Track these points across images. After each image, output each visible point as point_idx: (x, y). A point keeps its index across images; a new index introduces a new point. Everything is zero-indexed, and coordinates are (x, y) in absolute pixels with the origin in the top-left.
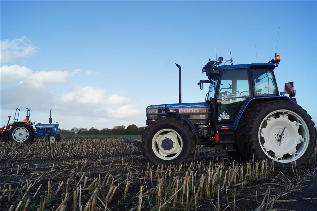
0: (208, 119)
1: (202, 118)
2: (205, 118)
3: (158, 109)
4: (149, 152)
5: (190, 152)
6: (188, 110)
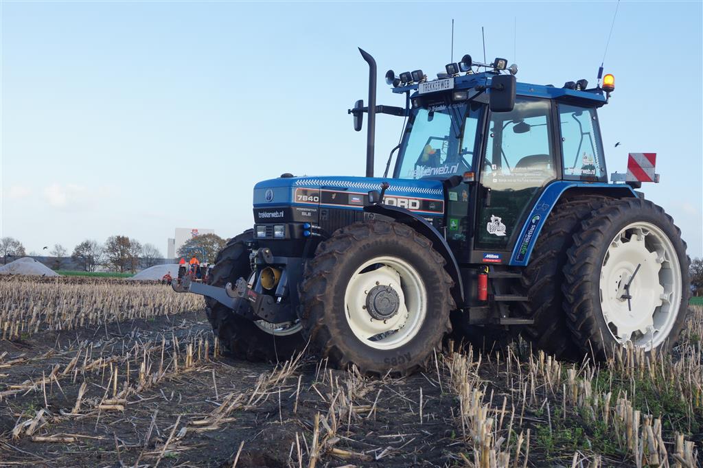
3: (323, 192)
4: (338, 326)
5: (445, 325)
6: (395, 201)
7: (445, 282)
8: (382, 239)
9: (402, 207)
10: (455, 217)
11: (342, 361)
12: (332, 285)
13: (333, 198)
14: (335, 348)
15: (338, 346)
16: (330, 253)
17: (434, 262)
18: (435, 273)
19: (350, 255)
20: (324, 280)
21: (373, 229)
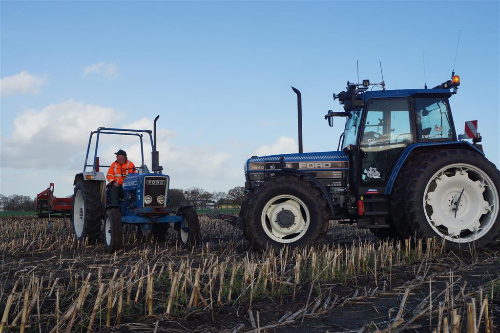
0: (345, 178)
1: (336, 176)
2: (340, 177)
3: (266, 164)
6: (313, 164)
8: (280, 186)
9: (319, 167)
12: (253, 211)
17: (313, 195)
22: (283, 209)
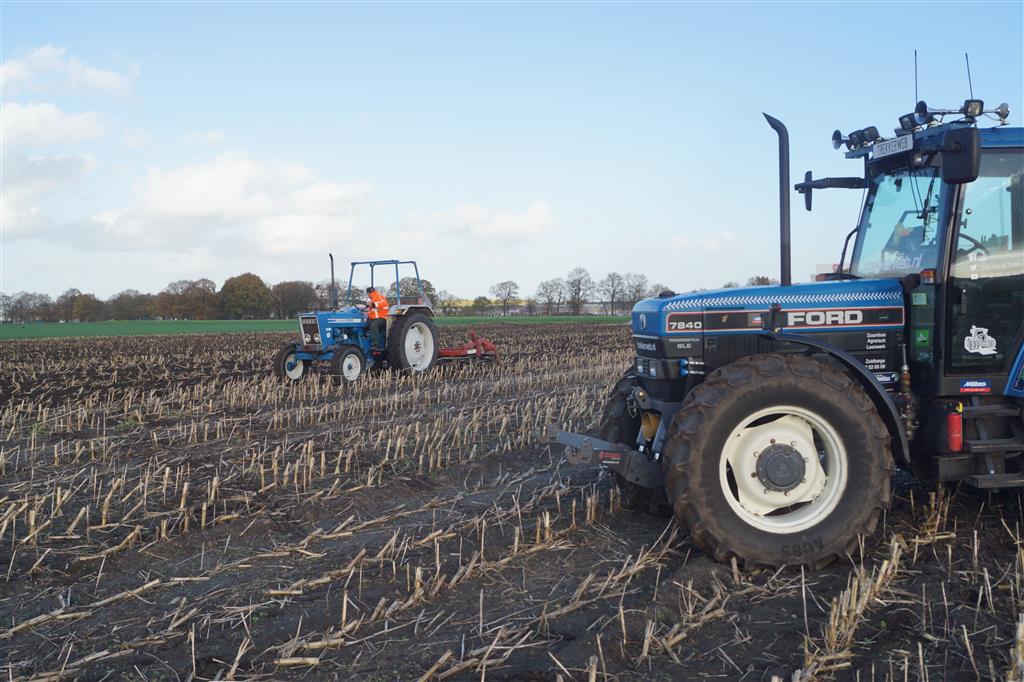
0: (896, 349)
1: (874, 344)
2: (884, 346)
3: (708, 315)
4: (709, 504)
5: (878, 497)
6: (822, 315)
7: (876, 438)
8: (773, 383)
9: (835, 323)
10: (922, 328)
11: (717, 550)
12: (698, 450)
13: (724, 320)
14: (706, 534)
15: (711, 531)
16: (695, 407)
17: (858, 409)
18: (860, 426)
19: (722, 408)
20: (687, 443)
21: (757, 370)
22: (772, 441)
